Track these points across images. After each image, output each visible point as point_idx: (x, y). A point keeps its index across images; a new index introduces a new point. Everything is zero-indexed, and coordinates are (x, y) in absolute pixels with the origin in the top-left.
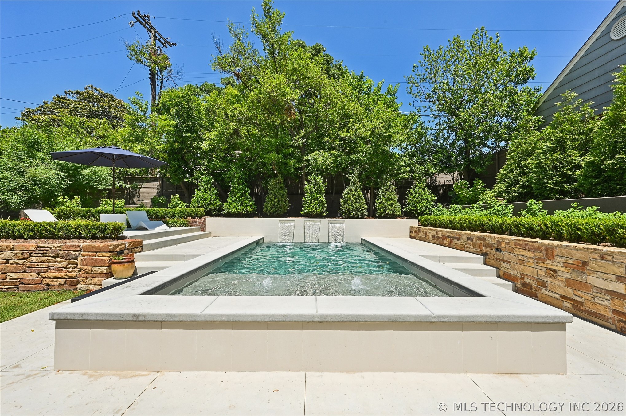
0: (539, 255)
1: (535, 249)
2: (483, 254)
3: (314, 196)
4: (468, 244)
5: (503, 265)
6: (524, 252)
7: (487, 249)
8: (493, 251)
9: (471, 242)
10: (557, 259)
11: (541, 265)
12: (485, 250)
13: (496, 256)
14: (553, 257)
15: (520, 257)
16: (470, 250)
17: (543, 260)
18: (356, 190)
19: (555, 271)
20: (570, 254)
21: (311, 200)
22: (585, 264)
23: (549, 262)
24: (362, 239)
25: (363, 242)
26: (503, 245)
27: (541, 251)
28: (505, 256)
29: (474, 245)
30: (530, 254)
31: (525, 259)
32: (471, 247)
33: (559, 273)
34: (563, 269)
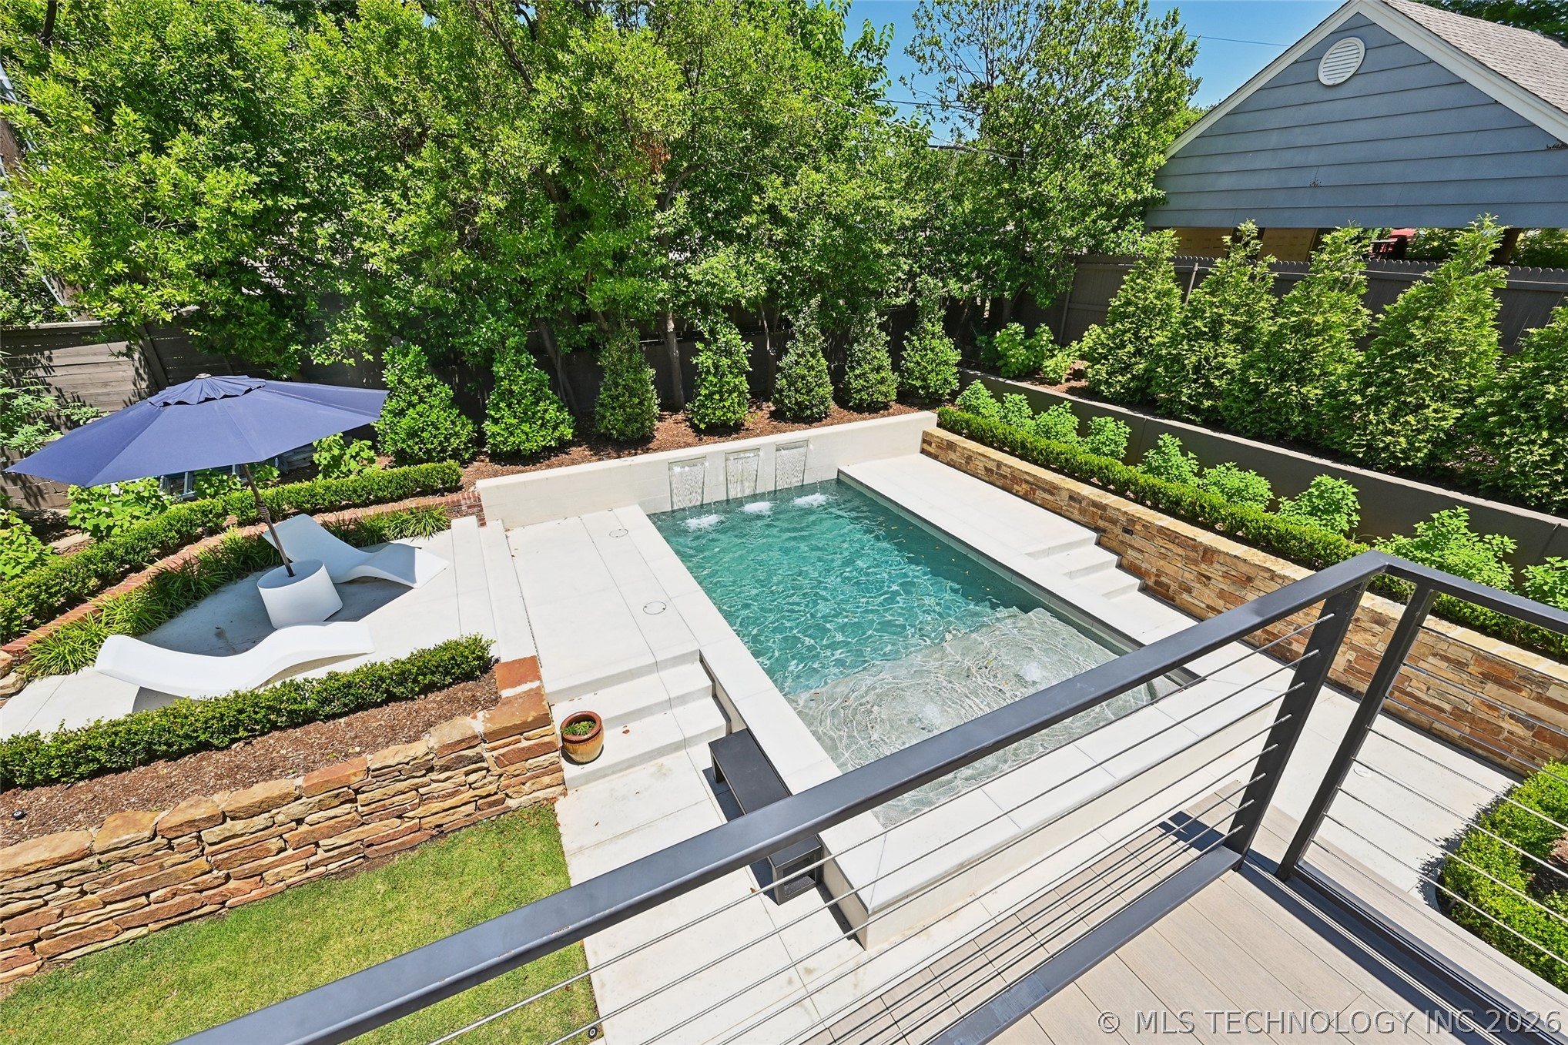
0: (1192, 554)
1: (1188, 546)
2: (1096, 529)
3: (728, 383)
4: (1070, 505)
5: (1130, 551)
6: (1170, 546)
7: (1106, 524)
8: (1118, 530)
9: (1077, 506)
10: (1216, 566)
11: (1192, 567)
12: (1101, 523)
13: (1120, 537)
14: (1212, 563)
15: (1163, 550)
16: (1072, 517)
17: (1195, 562)
18: (813, 355)
19: (1209, 578)
20: (1235, 565)
21: (720, 392)
22: (1250, 579)
23: (1203, 566)
24: (839, 471)
25: (842, 477)
26: (1138, 527)
27: (1197, 552)
28: (1137, 541)
29: (1082, 512)
30: (1180, 551)
31: (1170, 554)
32: (1076, 512)
33: (1213, 581)
34: (1221, 579)
